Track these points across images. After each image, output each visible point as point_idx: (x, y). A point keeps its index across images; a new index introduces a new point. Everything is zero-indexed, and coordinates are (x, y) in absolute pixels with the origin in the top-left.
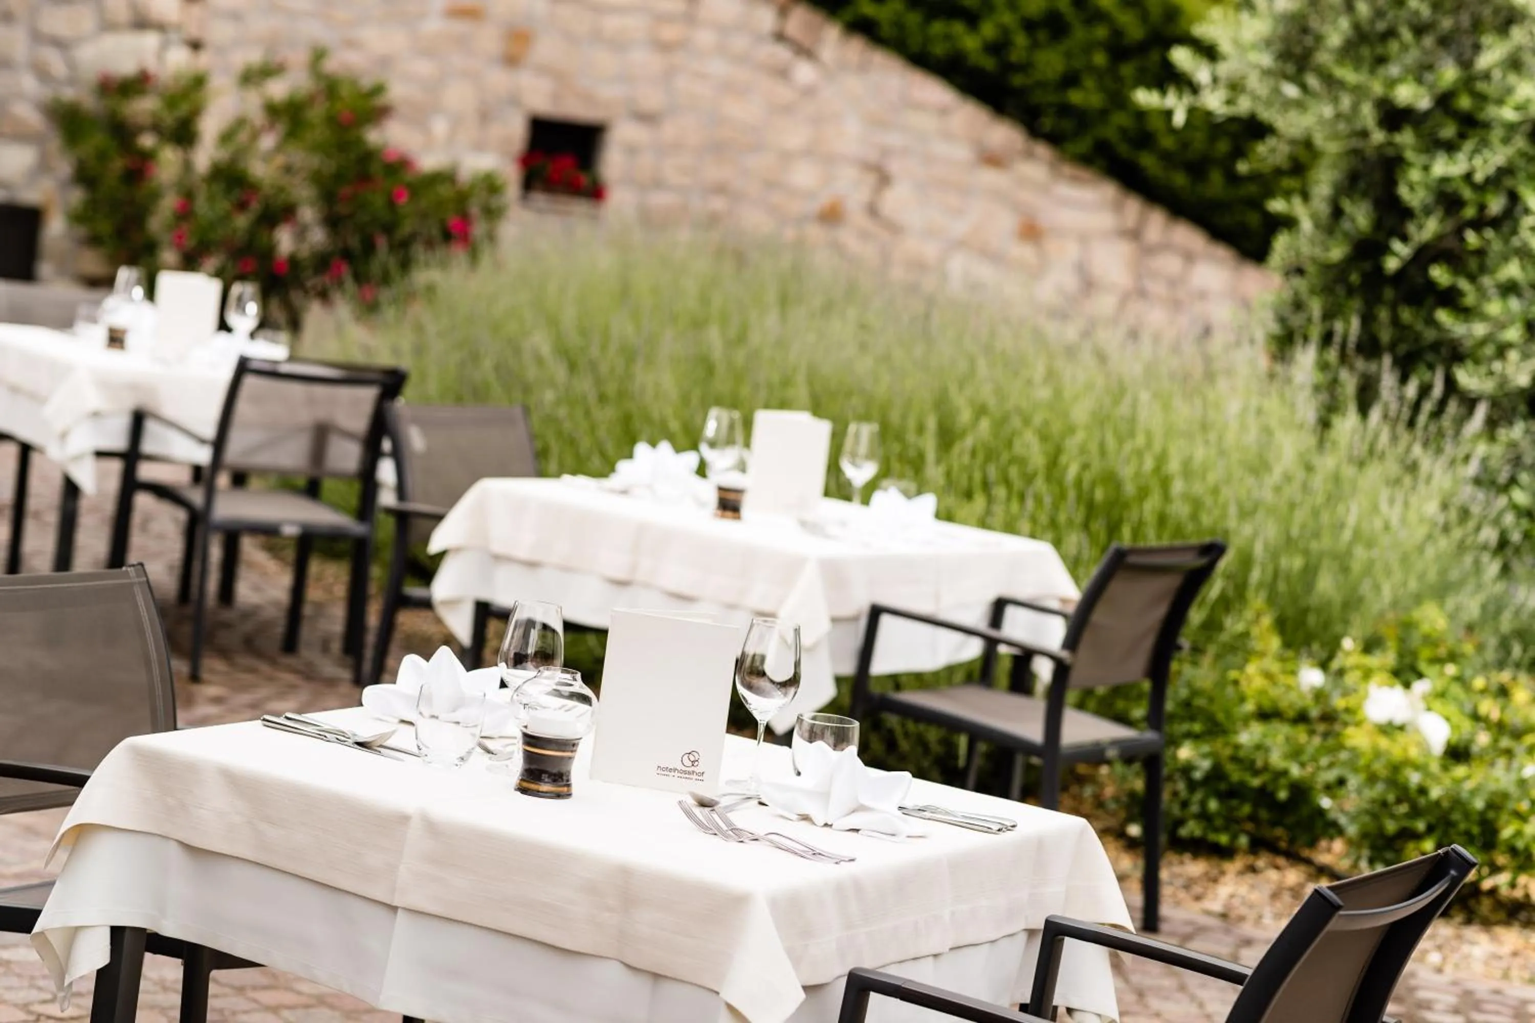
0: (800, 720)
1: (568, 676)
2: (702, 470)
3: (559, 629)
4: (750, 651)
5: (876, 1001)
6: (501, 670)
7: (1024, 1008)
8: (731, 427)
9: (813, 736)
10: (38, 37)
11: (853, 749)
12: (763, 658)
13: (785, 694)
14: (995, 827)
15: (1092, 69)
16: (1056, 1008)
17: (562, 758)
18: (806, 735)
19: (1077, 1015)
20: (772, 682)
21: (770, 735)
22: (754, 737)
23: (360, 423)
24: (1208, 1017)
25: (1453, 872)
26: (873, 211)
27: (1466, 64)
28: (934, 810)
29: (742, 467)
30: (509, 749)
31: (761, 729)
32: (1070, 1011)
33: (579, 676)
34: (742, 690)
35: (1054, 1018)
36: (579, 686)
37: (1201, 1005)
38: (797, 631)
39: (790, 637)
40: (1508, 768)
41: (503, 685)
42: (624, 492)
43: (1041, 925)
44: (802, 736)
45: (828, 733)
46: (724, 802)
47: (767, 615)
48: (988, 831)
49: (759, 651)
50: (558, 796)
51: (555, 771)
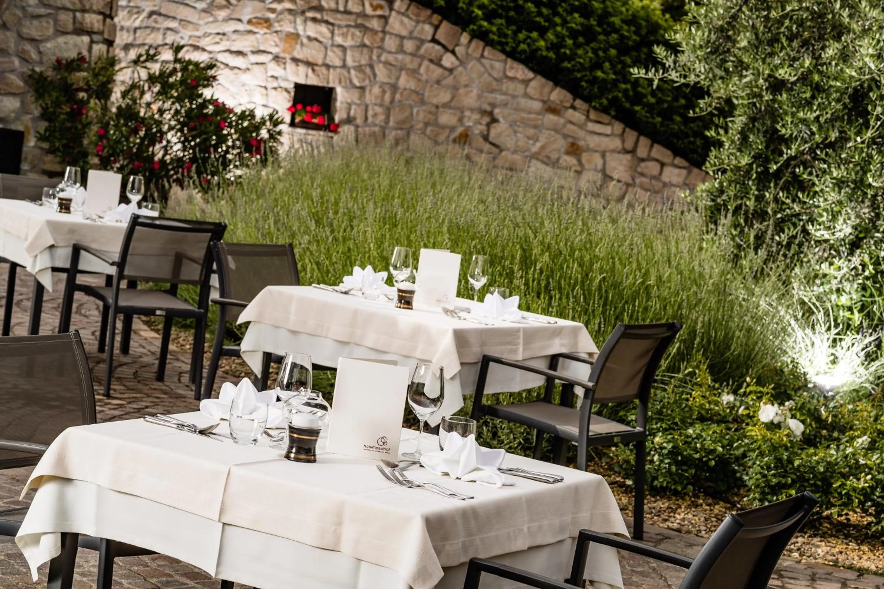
0: (443, 420)
1: (314, 395)
2: (390, 281)
3: (310, 368)
4: (416, 381)
5: (485, 577)
6: (277, 391)
7: (567, 581)
8: (406, 257)
9: (450, 428)
10: (21, 37)
11: (472, 437)
12: (423, 385)
13: (435, 406)
14: (551, 480)
15: (608, 59)
16: (585, 581)
17: (310, 440)
18: (446, 428)
19: (596, 585)
20: (428, 399)
21: (427, 428)
22: (418, 429)
23: (199, 253)
24: (669, 586)
25: (806, 507)
26: (486, 138)
27: (817, 58)
28: (518, 470)
29: (412, 279)
30: (282, 435)
31: (422, 425)
32: (592, 582)
33: (320, 395)
34: (411, 403)
35: (584, 586)
36: (320, 400)
37: (666, 580)
38: (442, 370)
39: (438, 374)
40: (838, 449)
41: (278, 399)
42: (346, 293)
43: (577, 535)
44: (444, 429)
45: (459, 428)
46: (401, 465)
47: (426, 362)
48: (548, 482)
49: (421, 381)
50: (309, 461)
51: (307, 447)
